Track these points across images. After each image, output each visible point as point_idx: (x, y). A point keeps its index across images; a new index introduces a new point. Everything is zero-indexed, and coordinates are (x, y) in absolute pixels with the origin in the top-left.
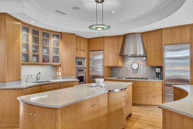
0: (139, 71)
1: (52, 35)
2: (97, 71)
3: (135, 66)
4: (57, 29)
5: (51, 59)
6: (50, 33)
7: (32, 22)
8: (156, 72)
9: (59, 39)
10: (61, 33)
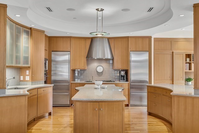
0: (103, 74)
2: (61, 75)
3: (100, 69)
4: (31, 25)
5: (22, 60)
7: (16, 15)
8: (121, 75)
10: (31, 29)
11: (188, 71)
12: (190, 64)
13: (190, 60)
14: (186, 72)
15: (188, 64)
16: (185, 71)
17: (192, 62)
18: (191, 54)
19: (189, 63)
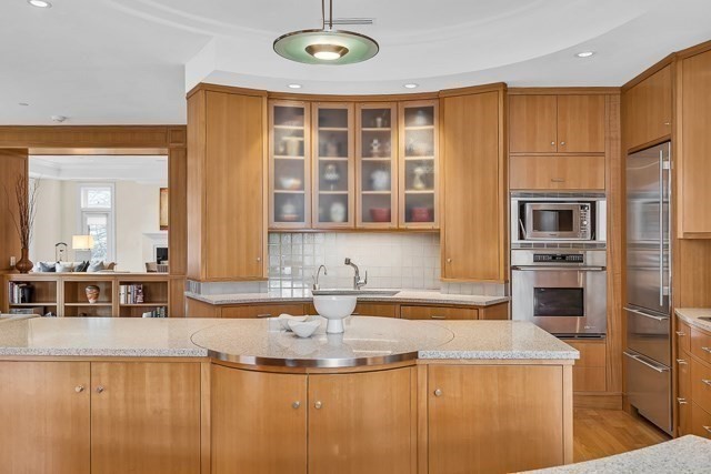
1: (402, 112)
5: (398, 208)
6: (393, 106)
9: (432, 123)
10: (438, 95)
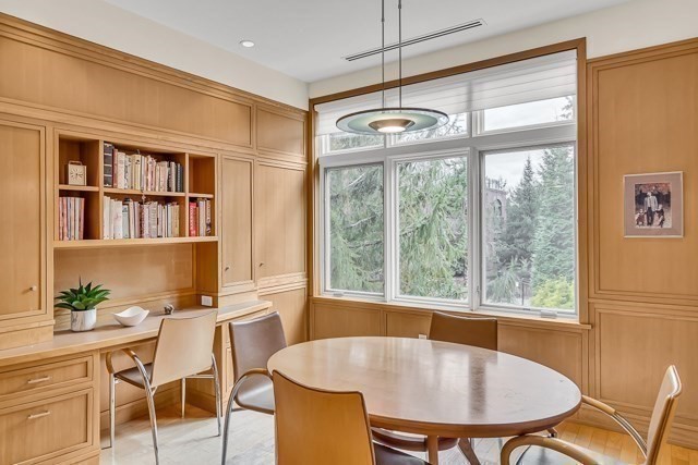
11: (76, 242)
12: (89, 199)
13: (91, 180)
14: (60, 254)
15: (77, 204)
16: (53, 244)
17: (101, 188)
18: (96, 142)
19: (81, 194)
